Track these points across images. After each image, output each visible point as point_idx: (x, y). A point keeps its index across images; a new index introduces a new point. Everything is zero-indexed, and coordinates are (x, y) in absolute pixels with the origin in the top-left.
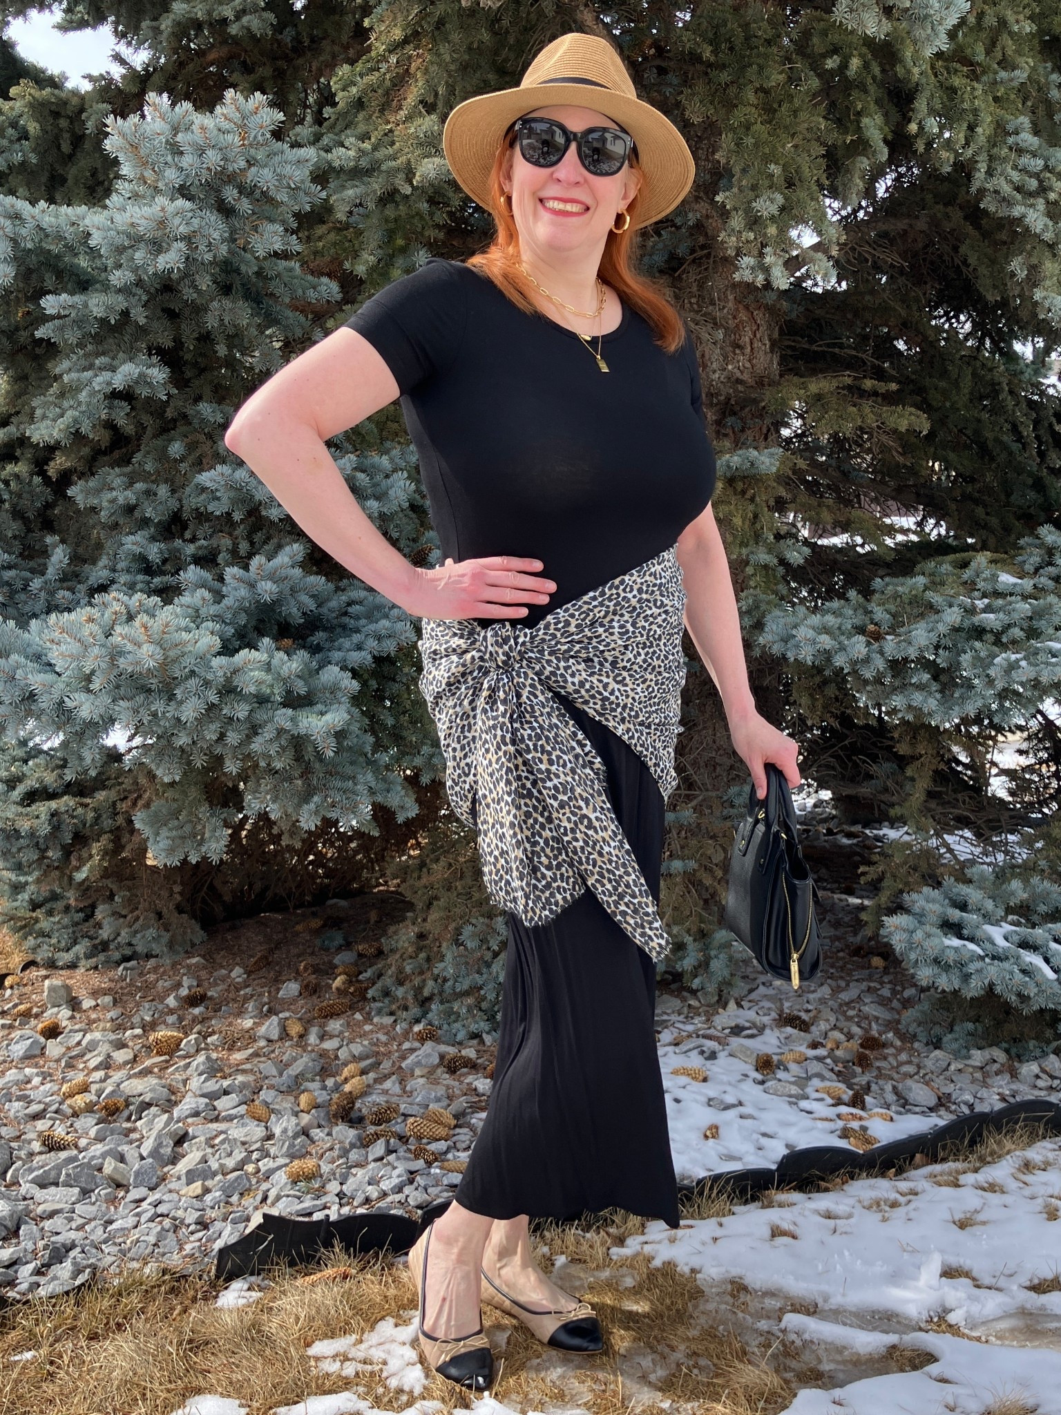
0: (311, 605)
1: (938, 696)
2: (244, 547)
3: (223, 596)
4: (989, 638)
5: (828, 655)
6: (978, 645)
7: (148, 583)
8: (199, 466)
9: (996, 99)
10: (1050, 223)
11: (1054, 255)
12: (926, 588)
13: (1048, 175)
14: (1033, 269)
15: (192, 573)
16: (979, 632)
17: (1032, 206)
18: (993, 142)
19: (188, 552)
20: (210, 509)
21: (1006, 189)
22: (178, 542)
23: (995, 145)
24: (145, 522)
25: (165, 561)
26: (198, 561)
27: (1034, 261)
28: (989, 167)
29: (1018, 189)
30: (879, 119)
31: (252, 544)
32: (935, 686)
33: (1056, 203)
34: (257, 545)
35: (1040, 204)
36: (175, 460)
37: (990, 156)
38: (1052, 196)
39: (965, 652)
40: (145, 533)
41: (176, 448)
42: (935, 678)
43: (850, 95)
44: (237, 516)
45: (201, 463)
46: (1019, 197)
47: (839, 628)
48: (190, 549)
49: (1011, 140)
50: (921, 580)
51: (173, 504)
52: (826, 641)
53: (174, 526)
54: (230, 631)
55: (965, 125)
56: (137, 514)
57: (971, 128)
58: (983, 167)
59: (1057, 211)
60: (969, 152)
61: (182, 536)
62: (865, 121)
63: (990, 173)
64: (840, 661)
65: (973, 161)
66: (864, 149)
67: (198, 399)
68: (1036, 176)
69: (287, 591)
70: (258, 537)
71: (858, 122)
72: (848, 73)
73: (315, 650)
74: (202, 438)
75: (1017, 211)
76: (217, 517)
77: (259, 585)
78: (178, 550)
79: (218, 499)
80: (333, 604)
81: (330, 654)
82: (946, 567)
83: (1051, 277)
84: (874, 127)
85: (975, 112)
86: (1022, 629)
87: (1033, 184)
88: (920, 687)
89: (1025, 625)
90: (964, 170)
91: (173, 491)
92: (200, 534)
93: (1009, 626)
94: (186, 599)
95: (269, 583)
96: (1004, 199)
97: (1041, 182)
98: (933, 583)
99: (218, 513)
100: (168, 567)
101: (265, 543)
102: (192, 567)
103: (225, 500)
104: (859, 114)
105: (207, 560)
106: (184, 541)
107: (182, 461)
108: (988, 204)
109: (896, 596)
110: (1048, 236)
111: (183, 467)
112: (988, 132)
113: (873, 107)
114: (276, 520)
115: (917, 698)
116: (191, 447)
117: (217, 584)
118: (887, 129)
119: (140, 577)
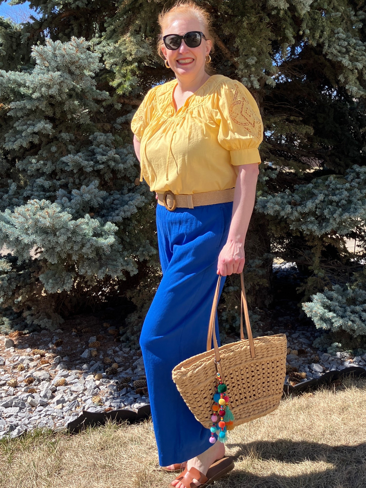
0: (101, 201)
1: (318, 225)
2: (77, 181)
3: (72, 199)
4: (334, 204)
5: (278, 212)
6: (330, 206)
7: (44, 195)
8: (62, 155)
9: (331, 22)
10: (350, 63)
11: (353, 73)
12: (313, 188)
13: (349, 47)
14: (346, 78)
15: (60, 192)
16: (331, 202)
17: (344, 57)
18: (330, 37)
19: (58, 184)
20: (66, 169)
21: (335, 52)
22: (55, 181)
23: (331, 37)
24: (43, 174)
25: (50, 187)
26: (62, 186)
27: (346, 76)
28: (329, 44)
29: (339, 52)
30: (291, 30)
31: (80, 180)
32: (316, 222)
33: (352, 56)
34: (81, 181)
35: (347, 57)
36: (53, 153)
37: (329, 41)
38: (351, 54)
39: (326, 209)
40: (43, 178)
41: (54, 149)
42: (316, 219)
43: (281, 22)
44: (75, 171)
45: (62, 153)
46: (339, 54)
47: (282, 203)
48: (58, 183)
49: (336, 36)
50: (311, 185)
51: (53, 167)
52: (277, 207)
53: (53, 175)
54: (74, 211)
55: (319, 31)
56: (40, 171)
57: (322, 32)
58: (327, 45)
59: (353, 59)
60: (321, 40)
61: (55, 179)
62: (287, 31)
63: (329, 46)
64: (282, 214)
65: (323, 43)
66: (287, 40)
67: (60, 132)
68: (346, 47)
69: (93, 197)
70: (82, 178)
71: (284, 31)
72: (280, 16)
73: (102, 216)
74: (62, 145)
75: (340, 59)
76: (68, 171)
77: (84, 195)
78: (55, 183)
79: (69, 165)
80: (109, 200)
81: (108, 217)
82: (320, 181)
83: (352, 81)
84: (290, 33)
85: (323, 26)
86: (346, 201)
87: (344, 50)
88: (311, 222)
89: (347, 199)
90: (321, 46)
91: (53, 163)
92: (62, 177)
93: (341, 199)
94: (59, 201)
95: (87, 194)
96: (335, 55)
97: (347, 49)
98: (315, 186)
99: (69, 170)
100: (51, 189)
101: (84, 179)
102: (61, 189)
103: (71, 166)
104: (284, 29)
105: (65, 186)
106: (57, 180)
107: (55, 153)
108: (329, 57)
109: (302, 191)
110: (350, 67)
111: (56, 155)
112: (328, 33)
113: (289, 26)
114: (89, 172)
115: (310, 226)
116: (59, 148)
117: (68, 195)
118: (294, 33)
119: (42, 193)
